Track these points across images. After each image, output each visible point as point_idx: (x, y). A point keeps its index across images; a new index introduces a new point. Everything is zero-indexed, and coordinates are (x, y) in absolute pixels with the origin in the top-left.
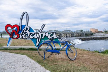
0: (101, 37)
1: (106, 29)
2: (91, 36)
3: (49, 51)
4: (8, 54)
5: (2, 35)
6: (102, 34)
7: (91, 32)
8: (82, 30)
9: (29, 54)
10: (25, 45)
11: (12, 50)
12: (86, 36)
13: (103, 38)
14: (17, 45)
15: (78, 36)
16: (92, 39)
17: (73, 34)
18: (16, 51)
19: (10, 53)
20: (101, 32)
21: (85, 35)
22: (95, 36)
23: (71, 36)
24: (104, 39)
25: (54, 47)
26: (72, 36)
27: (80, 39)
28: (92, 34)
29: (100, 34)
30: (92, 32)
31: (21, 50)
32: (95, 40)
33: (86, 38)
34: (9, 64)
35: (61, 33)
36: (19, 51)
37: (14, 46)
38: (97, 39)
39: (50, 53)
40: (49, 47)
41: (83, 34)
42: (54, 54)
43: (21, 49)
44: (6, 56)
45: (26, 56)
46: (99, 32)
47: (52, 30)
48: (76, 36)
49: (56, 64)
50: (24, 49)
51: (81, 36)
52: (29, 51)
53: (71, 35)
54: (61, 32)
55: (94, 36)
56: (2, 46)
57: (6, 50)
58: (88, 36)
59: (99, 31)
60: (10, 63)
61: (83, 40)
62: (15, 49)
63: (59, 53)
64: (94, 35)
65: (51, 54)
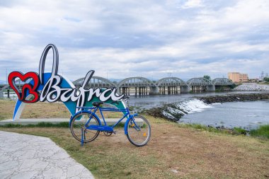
0: (254, 94)
1: (267, 74)
2: (230, 91)
3: (93, 127)
4: (13, 136)
5: (8, 91)
6: (258, 86)
7: (230, 81)
8: (208, 77)
9: (57, 135)
10: (55, 116)
11: (22, 126)
12: (217, 91)
13: (260, 95)
14: (36, 117)
15: (198, 92)
16: (233, 99)
17: (185, 87)
18: (30, 130)
19: (18, 134)
20: (256, 81)
21: (214, 89)
22: (239, 91)
23: (179, 92)
24: (261, 99)
25: (101, 120)
26: (181, 93)
27: (201, 99)
28: (232, 87)
29: (253, 86)
30: (233, 81)
31: (43, 128)
32: (240, 100)
33: (217, 96)
34: (8, 154)
35: (155, 84)
36: (37, 129)
37: (31, 117)
38: (244, 98)
39: (95, 131)
40: (93, 120)
41: (210, 86)
42: (102, 133)
43: (42, 125)
44: (7, 139)
45: (48, 139)
46: (250, 81)
47: (131, 78)
48: (192, 92)
49: (103, 153)
50: (49, 125)
51: (204, 91)
52: (59, 129)
53: (179, 89)
54: (154, 82)
55: (236, 91)
56: (3, 118)
57: (10, 126)
58: (222, 91)
59: (250, 78)
60: (12, 153)
61: (208, 101)
62: (30, 126)
63: (112, 132)
64: (237, 88)
65: (97, 135)
